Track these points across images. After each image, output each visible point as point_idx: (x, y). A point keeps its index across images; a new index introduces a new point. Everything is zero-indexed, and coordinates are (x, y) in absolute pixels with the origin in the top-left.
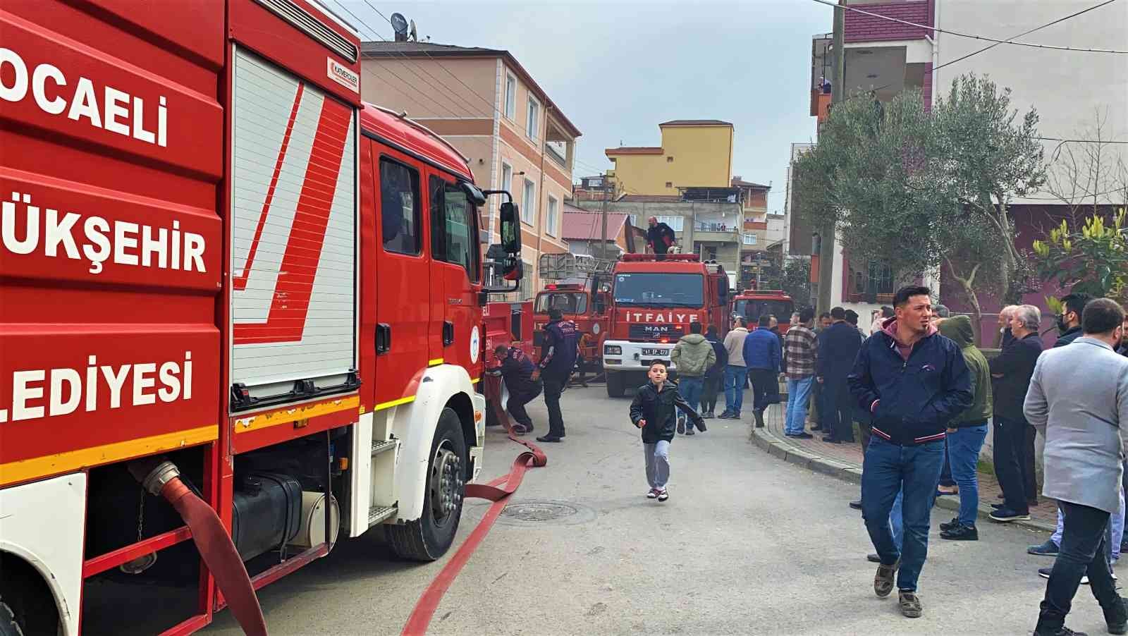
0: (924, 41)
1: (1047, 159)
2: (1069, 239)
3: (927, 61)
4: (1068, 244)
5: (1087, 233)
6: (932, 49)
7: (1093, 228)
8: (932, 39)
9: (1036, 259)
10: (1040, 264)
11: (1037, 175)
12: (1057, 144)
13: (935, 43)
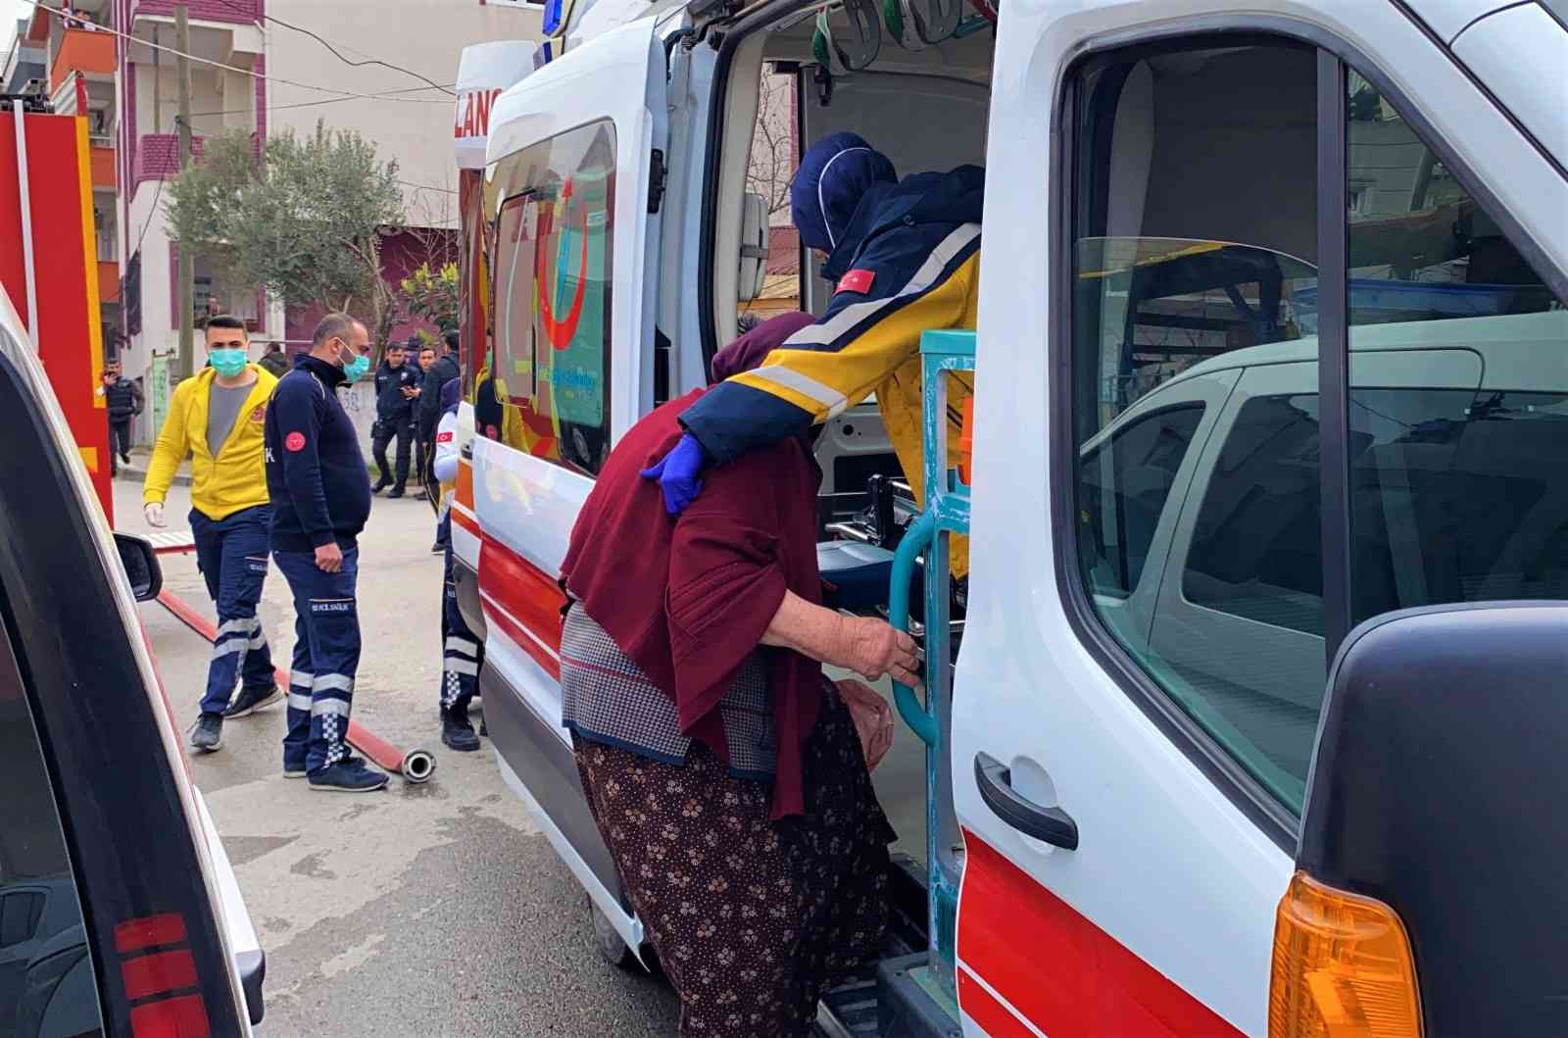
0: (253, 27)
1: (406, 201)
2: (430, 279)
3: (257, 51)
4: (429, 284)
5: (444, 275)
6: (263, 39)
7: (449, 272)
8: (263, 26)
9: (405, 298)
10: (408, 300)
11: (398, 216)
12: (414, 189)
13: (265, 31)
